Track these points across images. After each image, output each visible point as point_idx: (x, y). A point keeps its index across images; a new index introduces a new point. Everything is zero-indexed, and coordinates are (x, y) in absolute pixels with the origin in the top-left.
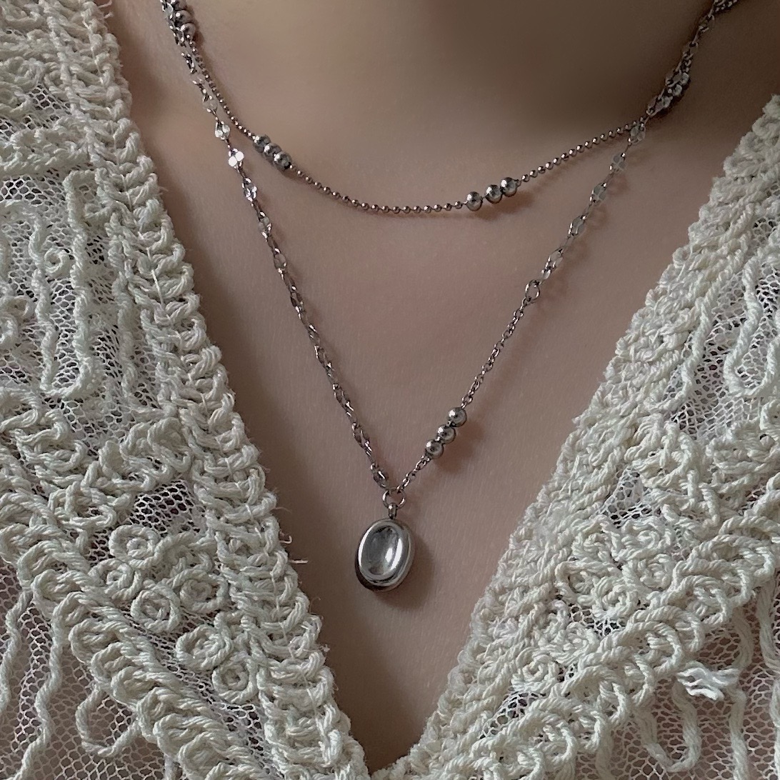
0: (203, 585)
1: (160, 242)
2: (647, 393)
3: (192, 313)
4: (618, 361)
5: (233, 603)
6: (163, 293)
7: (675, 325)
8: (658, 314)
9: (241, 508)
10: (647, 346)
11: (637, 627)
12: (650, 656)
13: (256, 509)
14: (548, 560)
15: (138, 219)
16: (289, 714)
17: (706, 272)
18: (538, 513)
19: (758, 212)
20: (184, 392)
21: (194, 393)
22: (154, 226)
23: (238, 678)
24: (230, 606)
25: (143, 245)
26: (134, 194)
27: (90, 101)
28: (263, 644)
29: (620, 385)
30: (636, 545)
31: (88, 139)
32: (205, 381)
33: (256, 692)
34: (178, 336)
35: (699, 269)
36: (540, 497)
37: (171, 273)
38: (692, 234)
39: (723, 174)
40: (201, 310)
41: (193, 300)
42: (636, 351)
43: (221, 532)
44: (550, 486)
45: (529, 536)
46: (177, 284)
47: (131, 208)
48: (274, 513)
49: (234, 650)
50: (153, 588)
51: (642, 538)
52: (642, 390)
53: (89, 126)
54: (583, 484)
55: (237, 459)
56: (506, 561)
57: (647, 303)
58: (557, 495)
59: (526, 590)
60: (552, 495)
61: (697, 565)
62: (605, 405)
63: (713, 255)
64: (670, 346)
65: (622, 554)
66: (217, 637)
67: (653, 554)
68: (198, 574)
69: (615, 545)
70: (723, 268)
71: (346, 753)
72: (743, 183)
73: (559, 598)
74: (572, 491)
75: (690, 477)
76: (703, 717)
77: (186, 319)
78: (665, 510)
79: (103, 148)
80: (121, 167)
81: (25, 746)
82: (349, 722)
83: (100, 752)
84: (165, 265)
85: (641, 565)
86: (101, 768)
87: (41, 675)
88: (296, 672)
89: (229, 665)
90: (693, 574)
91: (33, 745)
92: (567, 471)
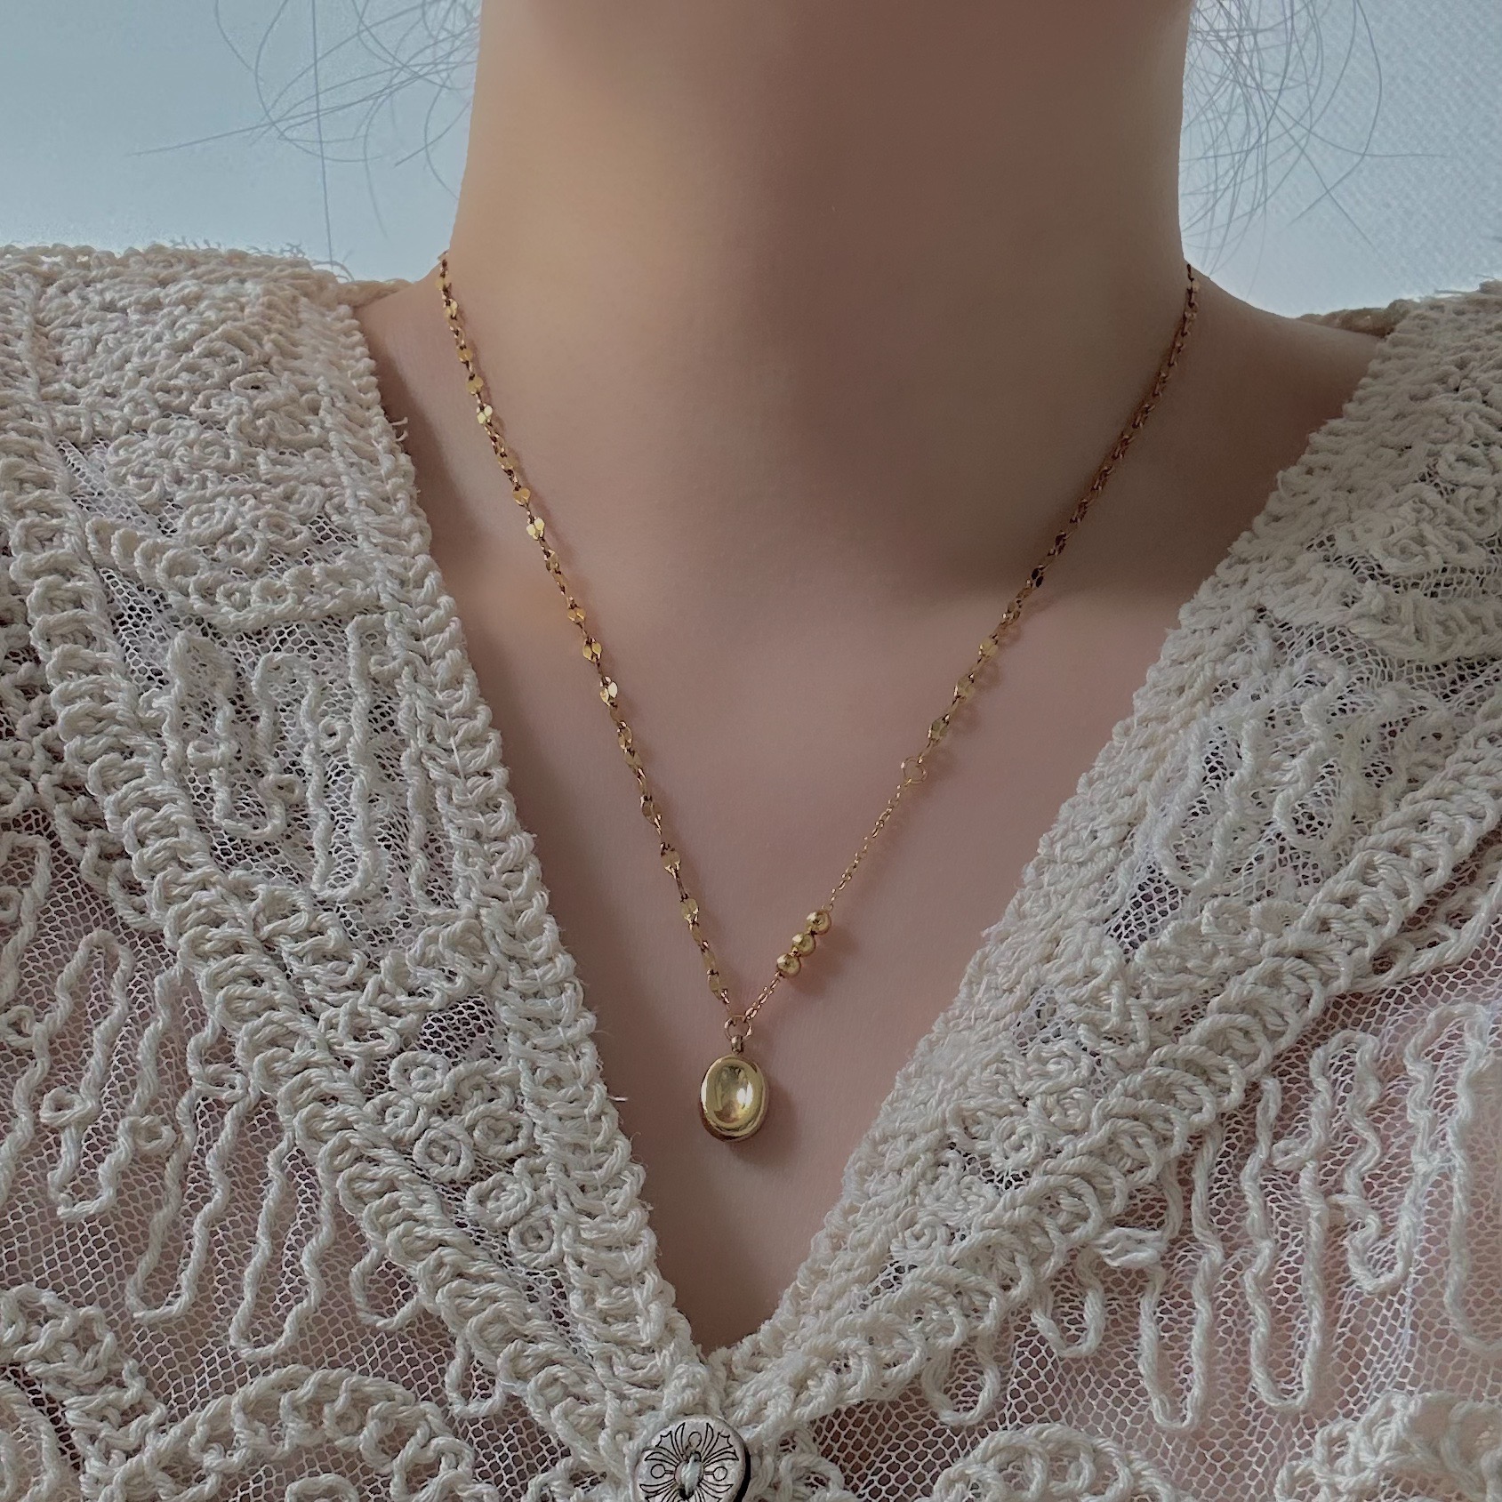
0: (501, 1124)
1: (462, 702)
2: (1073, 901)
3: (499, 791)
4: (1041, 862)
5: (539, 1147)
6: (464, 766)
7: (1112, 816)
8: (1092, 804)
9: (552, 1032)
10: (1076, 843)
11: (1048, 1181)
12: (1062, 1219)
13: (570, 1033)
14: (940, 1102)
15: (435, 675)
16: (600, 1283)
17: (1152, 751)
18: (931, 1045)
19: (1218, 673)
20: (486, 887)
21: (499, 890)
22: (457, 682)
23: (540, 1237)
24: (534, 1150)
25: (441, 707)
26: (432, 644)
27: (382, 531)
28: (572, 1198)
29: (1042, 892)
30: (1045, 1075)
31: (378, 576)
32: (514, 876)
33: (562, 1254)
34: (481, 819)
35: (1145, 747)
36: (937, 1027)
37: (474, 741)
38: (1137, 703)
39: (1178, 626)
40: (512, 786)
41: (499, 774)
42: (1063, 850)
43: (526, 1060)
44: (950, 1013)
45: (919, 1073)
46: (481, 755)
47: (427, 660)
48: (592, 1037)
49: (537, 1203)
50: (440, 1126)
51: (1052, 1067)
52: (1068, 896)
53: (379, 559)
54: (989, 1011)
55: (549, 970)
56: (891, 1104)
57: (1079, 790)
58: (957, 1025)
59: (912, 1137)
60: (951, 1024)
61: (1123, 1106)
62: (1022, 916)
63: (1161, 729)
64: (1106, 842)
65: (1029, 1085)
66: (516, 1186)
67: (1066, 1086)
68: (497, 1110)
69: (1019, 1075)
70: (1173, 744)
71: (669, 1329)
72: (1202, 637)
73: (952, 1146)
74: (976, 1019)
75: (1115, 989)
76: (1110, 1296)
77: (491, 798)
78: (1082, 1031)
79: (397, 587)
80: (418, 611)
81: (289, 1309)
82: (674, 1292)
83: (379, 1324)
84: (467, 732)
85: (1051, 1101)
86: (379, 1343)
87: (310, 1227)
88: (611, 1231)
89: (530, 1221)
90: (1117, 1116)
91: (298, 1308)
92: (971, 995)
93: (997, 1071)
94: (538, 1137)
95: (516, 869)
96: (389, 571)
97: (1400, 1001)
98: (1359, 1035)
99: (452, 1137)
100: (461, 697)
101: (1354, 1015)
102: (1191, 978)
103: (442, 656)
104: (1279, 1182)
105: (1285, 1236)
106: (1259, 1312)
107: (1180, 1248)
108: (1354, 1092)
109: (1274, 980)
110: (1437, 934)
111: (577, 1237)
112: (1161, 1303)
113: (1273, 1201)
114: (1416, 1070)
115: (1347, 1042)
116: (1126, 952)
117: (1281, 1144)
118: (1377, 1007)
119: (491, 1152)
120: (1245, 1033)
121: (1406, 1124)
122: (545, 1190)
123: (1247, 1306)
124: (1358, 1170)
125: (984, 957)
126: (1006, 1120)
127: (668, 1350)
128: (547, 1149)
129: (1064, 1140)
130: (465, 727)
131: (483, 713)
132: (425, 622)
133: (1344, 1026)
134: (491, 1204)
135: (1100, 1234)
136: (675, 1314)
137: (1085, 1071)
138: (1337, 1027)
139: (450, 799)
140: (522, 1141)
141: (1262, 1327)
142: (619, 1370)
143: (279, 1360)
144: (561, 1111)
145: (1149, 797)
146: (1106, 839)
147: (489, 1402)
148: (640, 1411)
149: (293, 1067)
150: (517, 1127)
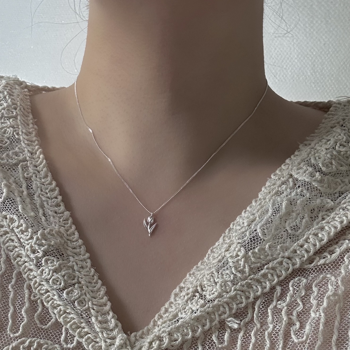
0: (70, 276)
3: (60, 202)
5: (80, 282)
6: (51, 197)
9: (79, 257)
11: (218, 303)
12: (220, 313)
13: (84, 257)
15: (41, 175)
16: (99, 314)
21: (63, 225)
23: (83, 303)
25: (43, 183)
26: (40, 168)
28: (90, 294)
30: (223, 278)
31: (26, 152)
32: (66, 222)
33: (89, 307)
34: (56, 208)
37: (52, 190)
41: (60, 198)
43: (75, 262)
46: (55, 193)
47: (39, 172)
48: (89, 258)
49: (82, 295)
50: (56, 276)
51: (224, 276)
53: (27, 148)
55: (77, 243)
59: (189, 288)
61: (240, 288)
65: (218, 280)
66: (76, 291)
68: (70, 272)
69: (216, 277)
71: (116, 325)
73: (198, 292)
75: (243, 260)
76: (232, 333)
77: (59, 204)
78: (233, 269)
79: (31, 155)
80: (36, 160)
81: (21, 324)
82: (117, 316)
83: (43, 327)
84: (51, 188)
85: (223, 284)
86: (44, 332)
87: (23, 304)
88: (100, 302)
89: (80, 299)
90: (238, 290)
91: (22, 324)
92: (209, 257)
93: (211, 276)
94: (80, 280)
95: (67, 220)
96: (28, 151)
97: (314, 271)
98: (303, 279)
99: (59, 278)
100: (48, 180)
101: (303, 274)
102: (261, 261)
103: (42, 170)
104: (277, 312)
105: (277, 324)
106: (268, 341)
107: (250, 324)
108: (299, 292)
109: (281, 263)
110: (325, 256)
111: (93, 304)
112: (244, 336)
113: (275, 316)
114: (315, 289)
115: (299, 280)
116: (247, 252)
117: (279, 302)
118: (308, 272)
119: (69, 282)
120: (272, 275)
121: (310, 302)
122: (83, 292)
123: (265, 340)
124: (297, 311)
125: (213, 249)
126: (212, 287)
127: (116, 330)
128: (82, 282)
129: (224, 294)
130: (50, 187)
131: (54, 183)
132: (38, 162)
133: (299, 276)
134: (70, 295)
135: (228, 318)
136: (118, 322)
137: (232, 278)
138: (298, 276)
139: (48, 204)
140: (76, 280)
141: (268, 345)
142: (105, 335)
143: (20, 337)
144: (85, 274)
145: (257, 216)
146: (246, 224)
147: (73, 344)
148: (110, 345)
149: (22, 263)
150: (75, 277)
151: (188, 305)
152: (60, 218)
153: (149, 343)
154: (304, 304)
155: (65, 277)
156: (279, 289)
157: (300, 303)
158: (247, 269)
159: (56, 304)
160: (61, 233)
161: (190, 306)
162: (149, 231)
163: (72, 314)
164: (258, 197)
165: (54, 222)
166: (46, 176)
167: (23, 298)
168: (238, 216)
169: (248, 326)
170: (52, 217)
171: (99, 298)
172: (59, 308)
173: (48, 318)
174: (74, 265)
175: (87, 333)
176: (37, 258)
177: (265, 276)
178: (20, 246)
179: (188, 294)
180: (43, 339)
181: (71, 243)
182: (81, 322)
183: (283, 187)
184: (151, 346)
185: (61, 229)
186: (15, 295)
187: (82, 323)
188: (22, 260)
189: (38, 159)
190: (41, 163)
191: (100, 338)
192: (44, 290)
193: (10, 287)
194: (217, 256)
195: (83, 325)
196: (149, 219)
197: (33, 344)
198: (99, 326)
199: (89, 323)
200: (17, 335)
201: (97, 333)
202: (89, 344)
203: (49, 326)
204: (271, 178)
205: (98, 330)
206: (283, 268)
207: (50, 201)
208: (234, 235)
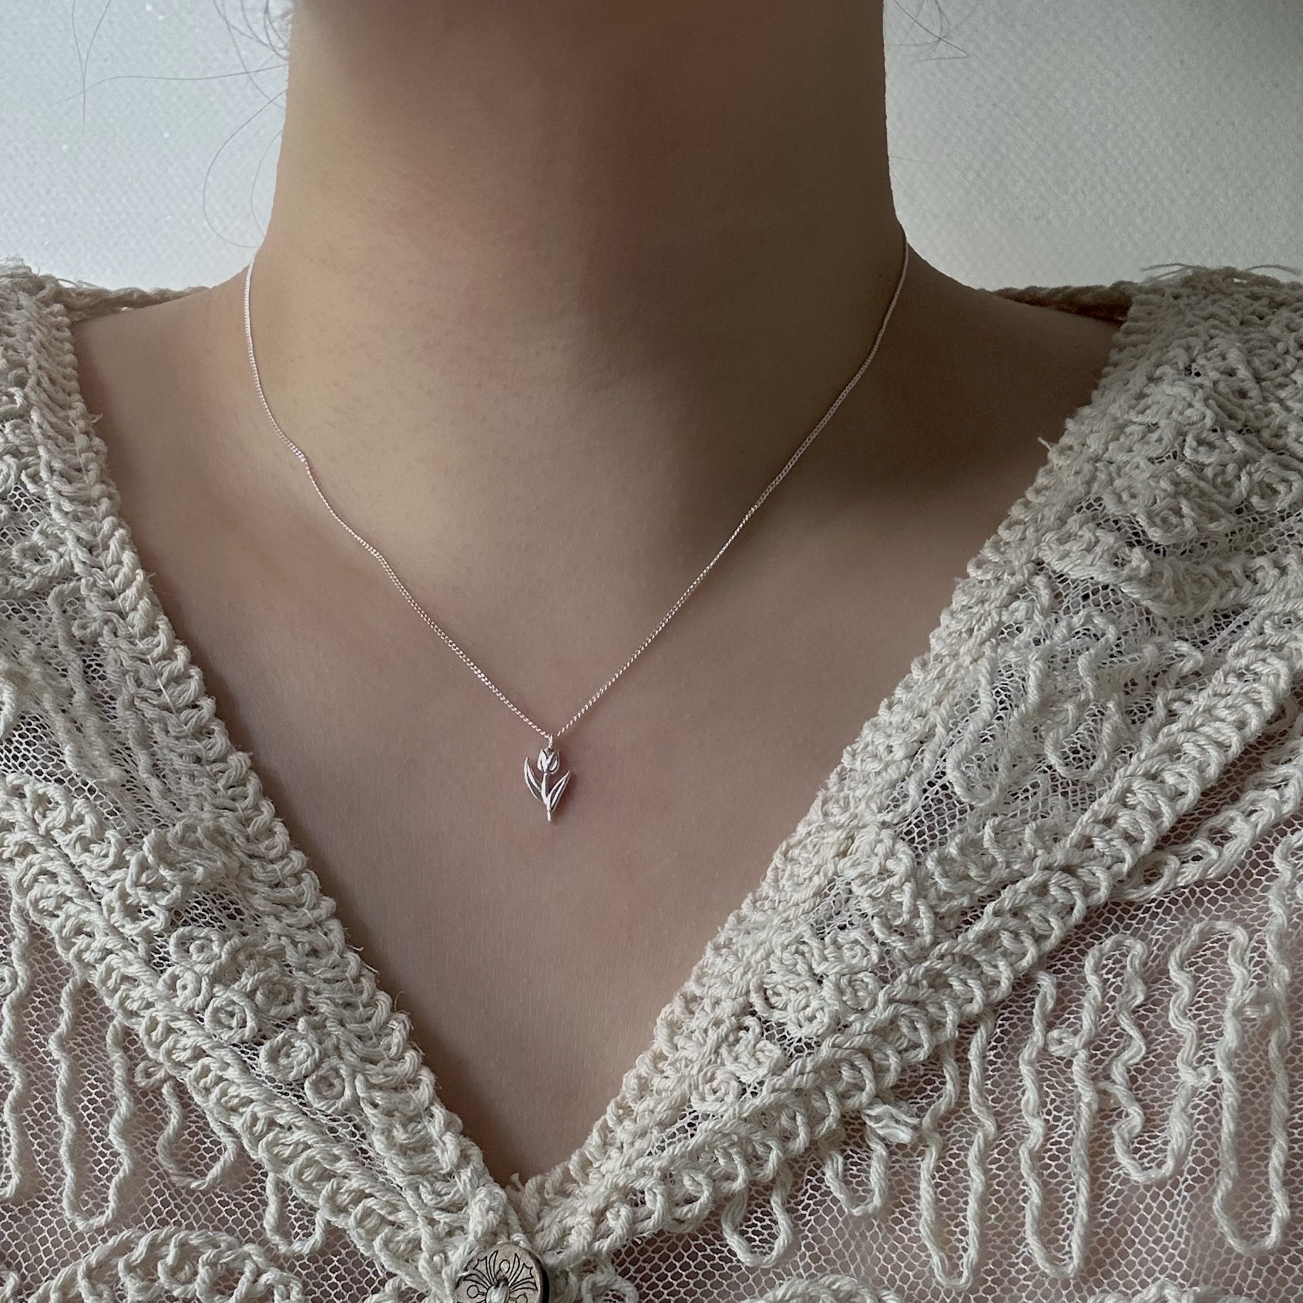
0: (279, 987)
1: (160, 648)
3: (210, 720)
4: (844, 769)
5: (313, 1008)
6: (174, 703)
9: (300, 913)
11: (833, 1054)
12: (841, 1088)
13: (316, 913)
14: (745, 973)
15: (133, 627)
16: (396, 1121)
20: (218, 801)
21: (228, 803)
23: (331, 1085)
25: (143, 654)
26: (124, 600)
28: (354, 1048)
30: (840, 958)
31: (70, 543)
32: (239, 790)
33: (356, 1100)
34: (199, 745)
37: (178, 679)
38: (933, 642)
41: (207, 704)
43: (286, 936)
44: (757, 894)
46: (187, 690)
47: (122, 615)
48: (336, 916)
50: (224, 995)
51: (846, 952)
55: (286, 865)
57: (880, 713)
59: (718, 1001)
61: (906, 993)
65: (823, 966)
66: (304, 1044)
67: (857, 970)
69: (816, 957)
72: (988, 586)
73: (752, 1014)
75: (907, 888)
76: (894, 1158)
77: (205, 726)
79: (87, 554)
80: (108, 572)
81: (109, 1179)
82: (460, 1121)
83: (193, 1185)
84: (171, 672)
85: (844, 981)
86: (198, 1200)
87: (110, 1104)
88: (395, 1074)
89: (321, 1072)
90: (900, 1001)
91: (116, 1179)
92: (777, 881)
93: (796, 952)
94: (312, 999)
95: (242, 782)
96: (78, 539)
97: (1167, 911)
98: (1130, 941)
99: (235, 1003)
100: (158, 644)
101: (1126, 921)
102: (972, 886)
103: (135, 609)
104: (1053, 1070)
105: (1057, 1119)
106: (1032, 1183)
107: (958, 1119)
108: (1123, 992)
109: (1042, 890)
110: (1200, 850)
111: (370, 1086)
112: (940, 1169)
113: (1048, 1086)
116: (918, 856)
117: (1055, 1033)
118: (1147, 915)
119: (273, 1012)
120: (1016, 935)
121: (1167, 1025)
122: (329, 1044)
123: (1021, 1177)
124: (1125, 1064)
125: (789, 848)
126: (803, 994)
127: (466, 1174)
128: (324, 1009)
129: (852, 1018)
130: (169, 668)
131: (181, 652)
132: (117, 581)
133: (1116, 929)
134: (283, 1061)
135: (871, 1105)
136: (467, 1142)
137: (875, 958)
138: (1110, 930)
139: (167, 732)
140: (298, 1003)
141: (1036, 1199)
142: (427, 1197)
143: (113, 1227)
144: (328, 975)
145: (938, 719)
146: (899, 753)
147: (311, 1241)
148: (450, 1234)
149: (98, 955)
150: (291, 991)
151: (723, 1064)
152: (214, 777)
153: (592, 1214)
154: (1145, 1035)
155: (259, 996)
156: (1046, 982)
157: (1134, 1033)
158: (925, 922)
159: (237, 1096)
160: (223, 833)
161: (730, 1066)
162: (547, 801)
163: (299, 1128)
164: (928, 648)
165: (197, 796)
166: (151, 630)
167: (108, 1085)
168: (866, 724)
169: (949, 1126)
170: (184, 780)
171: (387, 1061)
172: (248, 1110)
173: (208, 1150)
174: (283, 948)
175: (360, 1196)
176: (147, 935)
177: (988, 939)
178: (81, 896)
179: (717, 1023)
180: (200, 1228)
181: (263, 867)
182: (335, 1155)
183: (1017, 610)
184: (603, 1227)
185: (222, 820)
186: (74, 1071)
187: (337, 1158)
188: (94, 945)
189: (114, 568)
190: (128, 584)
191: (410, 1208)
192: (185, 1050)
193: (52, 1046)
194: (806, 876)
195: (343, 1165)
196: (544, 761)
197: (164, 1248)
198: (401, 1166)
199: (362, 1156)
200: (99, 1221)
201: (398, 1191)
202: (372, 1233)
203: (215, 1179)
204: (967, 576)
205: (399, 1180)
206: (1054, 907)
207: (172, 720)
208: (859, 793)
